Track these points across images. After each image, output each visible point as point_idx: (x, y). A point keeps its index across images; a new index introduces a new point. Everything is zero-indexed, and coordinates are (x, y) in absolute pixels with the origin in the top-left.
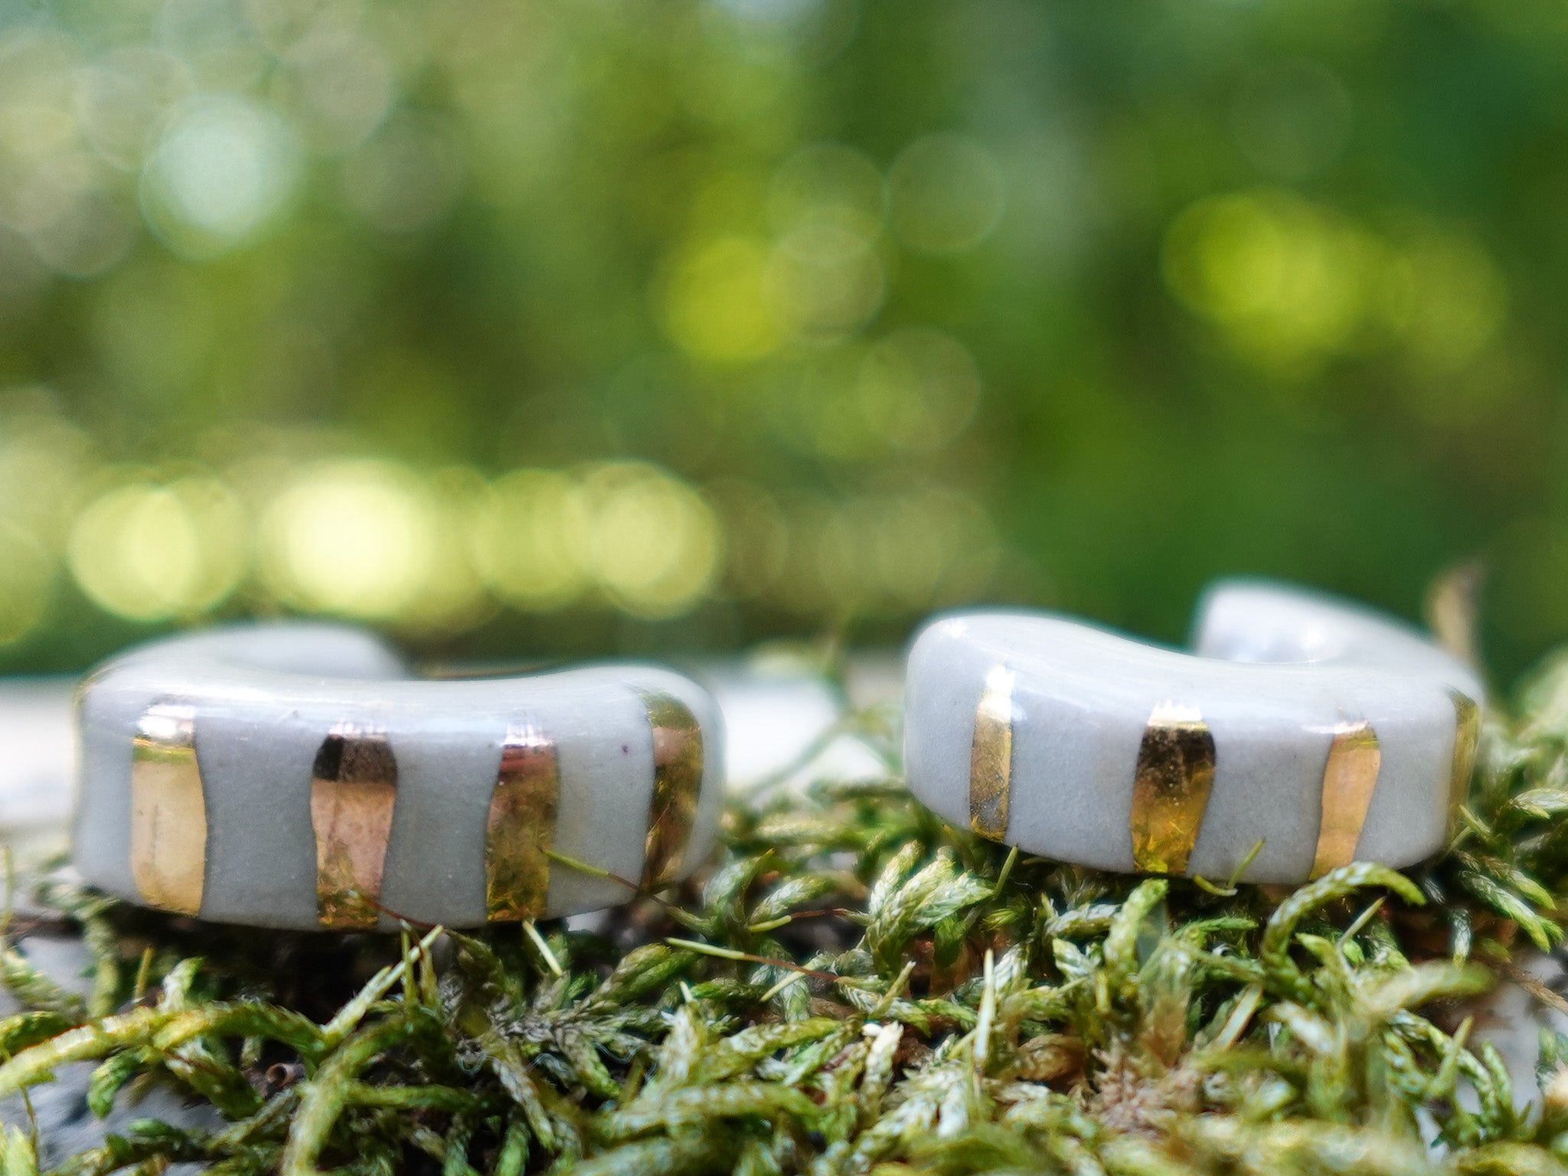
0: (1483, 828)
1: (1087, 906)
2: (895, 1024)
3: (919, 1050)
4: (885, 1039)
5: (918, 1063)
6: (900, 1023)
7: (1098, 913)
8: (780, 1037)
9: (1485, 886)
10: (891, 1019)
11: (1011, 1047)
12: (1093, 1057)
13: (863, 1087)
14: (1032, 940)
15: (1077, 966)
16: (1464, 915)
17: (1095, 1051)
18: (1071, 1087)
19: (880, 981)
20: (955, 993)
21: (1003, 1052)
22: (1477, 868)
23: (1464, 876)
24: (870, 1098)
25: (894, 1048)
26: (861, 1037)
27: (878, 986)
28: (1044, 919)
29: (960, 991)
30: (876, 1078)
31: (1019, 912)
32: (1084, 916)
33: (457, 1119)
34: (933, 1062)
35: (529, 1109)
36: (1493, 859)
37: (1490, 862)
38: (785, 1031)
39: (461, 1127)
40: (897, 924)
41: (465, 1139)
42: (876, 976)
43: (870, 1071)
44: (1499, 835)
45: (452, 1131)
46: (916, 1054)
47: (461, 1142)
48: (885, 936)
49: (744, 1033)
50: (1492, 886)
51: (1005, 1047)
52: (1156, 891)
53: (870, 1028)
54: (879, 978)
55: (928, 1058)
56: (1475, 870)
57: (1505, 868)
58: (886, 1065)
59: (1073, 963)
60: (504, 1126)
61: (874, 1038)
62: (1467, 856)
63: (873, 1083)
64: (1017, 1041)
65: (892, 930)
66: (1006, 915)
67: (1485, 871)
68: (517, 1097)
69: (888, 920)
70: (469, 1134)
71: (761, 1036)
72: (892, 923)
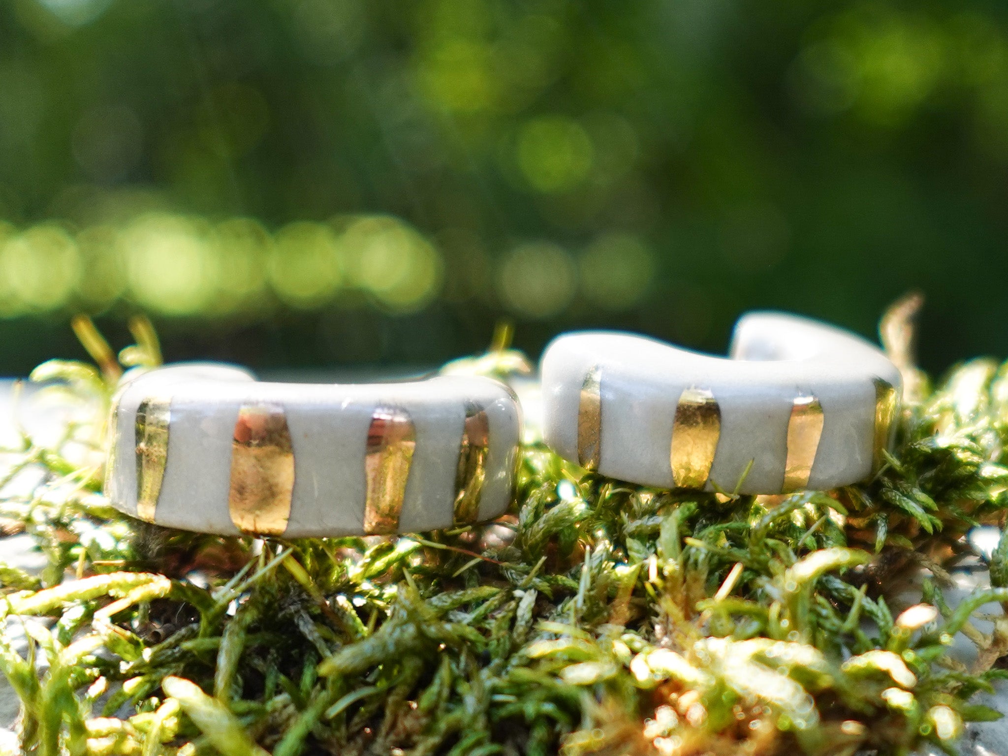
0: (896, 462)
1: (647, 517)
2: (532, 591)
3: (548, 607)
4: (528, 600)
5: (548, 615)
6: (535, 589)
7: (653, 521)
8: (462, 597)
9: (896, 497)
10: (530, 588)
11: (601, 604)
12: (651, 608)
13: (515, 628)
14: (615, 538)
15: (640, 553)
16: (884, 517)
17: (651, 605)
18: (639, 627)
19: (527, 566)
20: (570, 573)
21: (596, 607)
22: (891, 487)
23: (884, 491)
24: (519, 635)
25: (533, 605)
26: (512, 598)
27: (526, 569)
28: (622, 525)
29: (573, 571)
30: (523, 623)
31: (608, 522)
32: (645, 523)
33: (273, 651)
34: (556, 613)
35: (318, 645)
36: (902, 482)
37: (901, 484)
38: (464, 594)
39: (275, 655)
40: (541, 533)
41: (277, 662)
42: (525, 564)
43: (519, 619)
44: (905, 466)
45: (269, 657)
46: (546, 609)
47: (276, 664)
48: (533, 540)
49: (440, 595)
50: (899, 496)
51: (598, 604)
52: (689, 509)
53: (518, 593)
54: (527, 564)
55: (553, 611)
56: (890, 488)
57: (909, 487)
58: (528, 616)
59: (638, 552)
60: (302, 655)
61: (521, 599)
62: (886, 479)
63: (522, 626)
64: (606, 601)
65: (537, 537)
66: (601, 524)
67: (896, 488)
68: (310, 638)
69: (536, 531)
70: (280, 659)
71: (450, 597)
72: (538, 532)
